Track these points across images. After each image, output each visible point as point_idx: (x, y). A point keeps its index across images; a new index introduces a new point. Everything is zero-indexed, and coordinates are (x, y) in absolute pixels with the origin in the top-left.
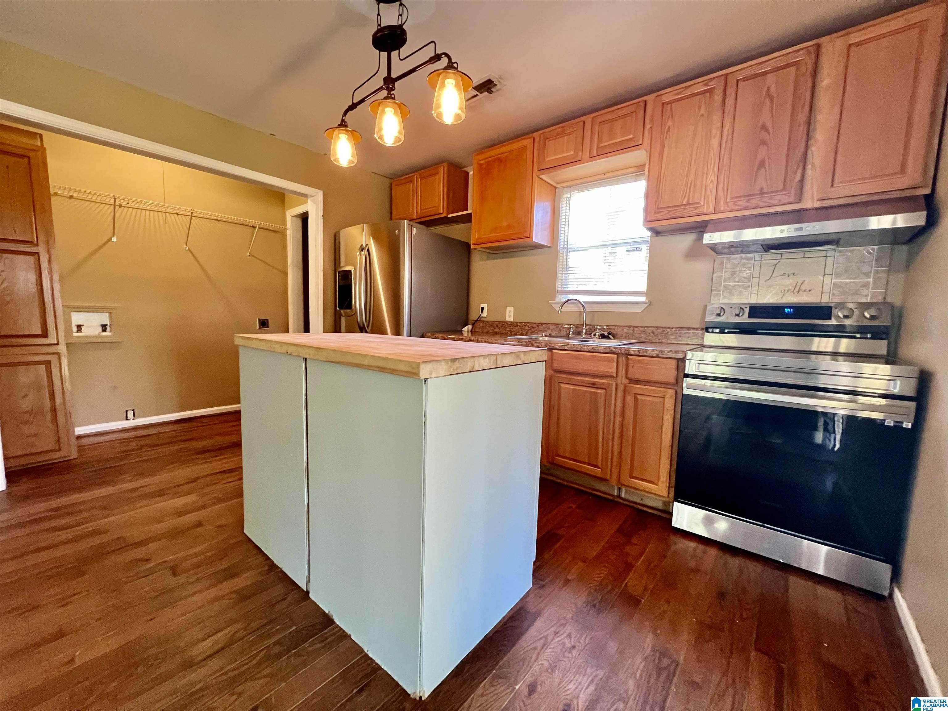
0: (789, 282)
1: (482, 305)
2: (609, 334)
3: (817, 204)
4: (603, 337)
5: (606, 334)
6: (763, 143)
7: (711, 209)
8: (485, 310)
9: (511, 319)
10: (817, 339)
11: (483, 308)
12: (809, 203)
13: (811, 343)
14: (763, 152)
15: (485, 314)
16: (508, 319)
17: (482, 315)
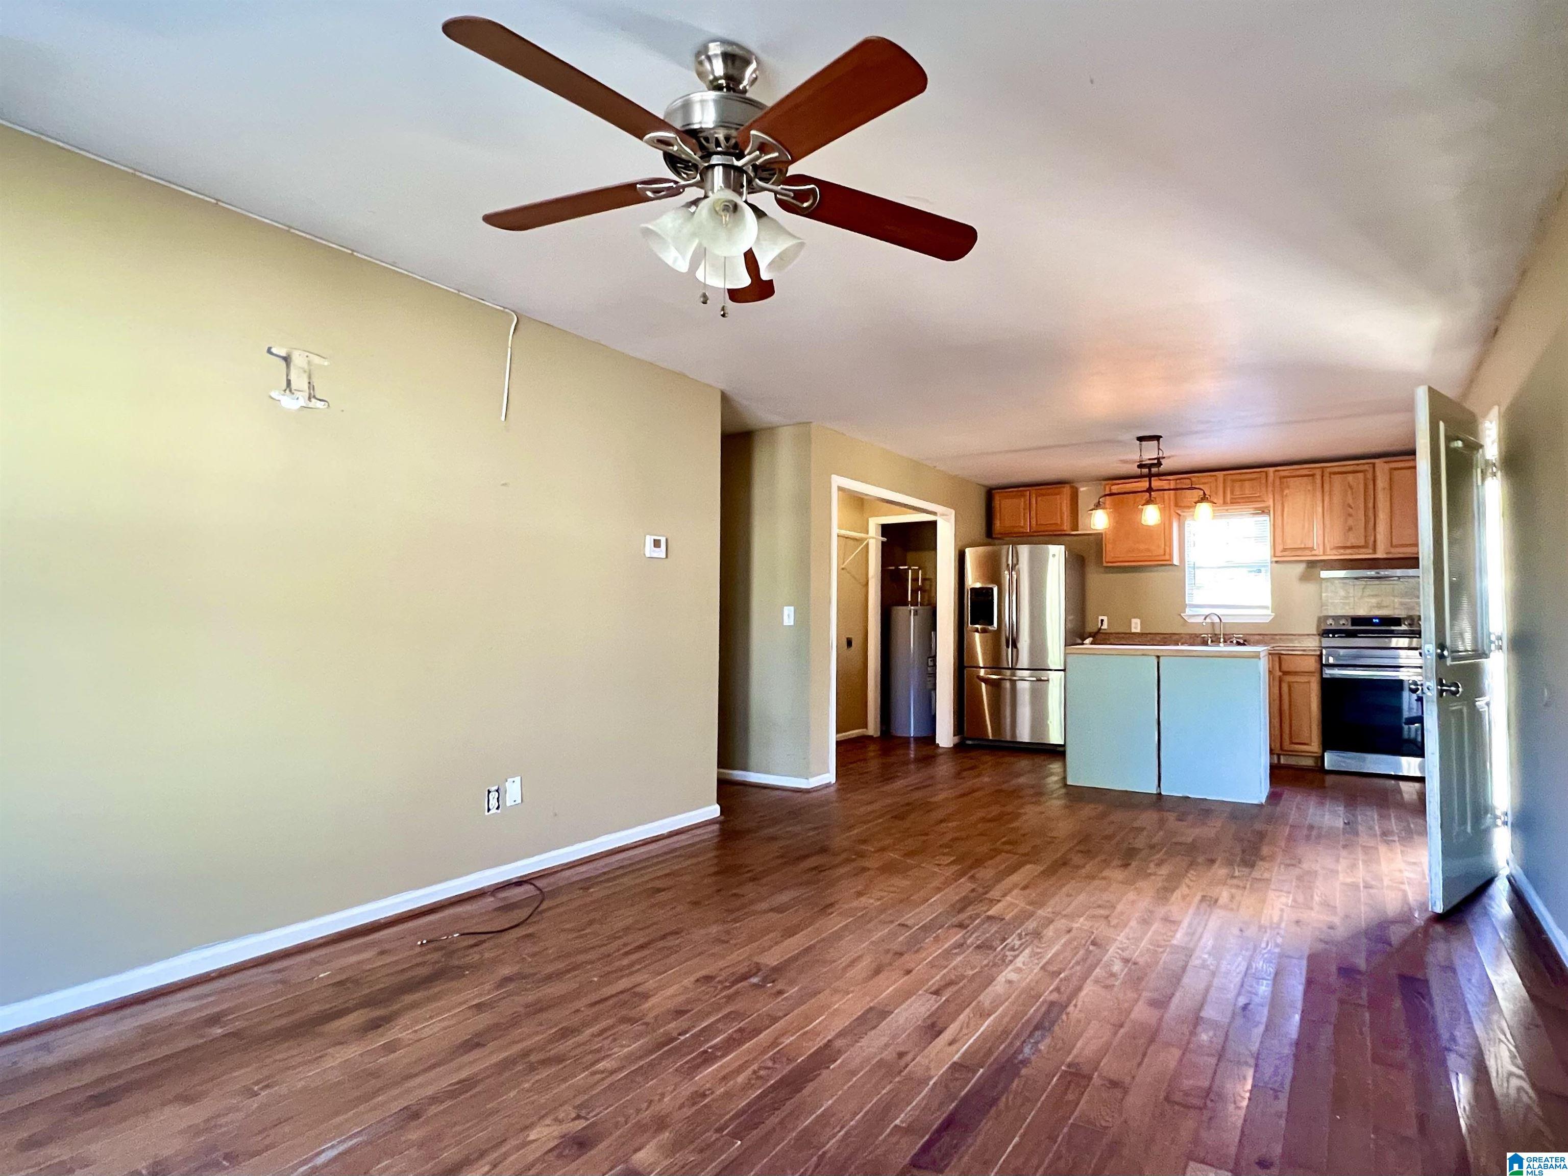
0: (1374, 601)
1: (1101, 618)
2: (1245, 641)
3: (1385, 556)
4: (1238, 644)
5: (1242, 641)
6: (1350, 515)
7: (1321, 553)
8: (1105, 623)
9: (1138, 631)
10: (1393, 639)
11: (1102, 621)
12: (1380, 554)
13: (1390, 642)
14: (1350, 522)
15: (1105, 626)
16: (1133, 630)
17: (1103, 627)
